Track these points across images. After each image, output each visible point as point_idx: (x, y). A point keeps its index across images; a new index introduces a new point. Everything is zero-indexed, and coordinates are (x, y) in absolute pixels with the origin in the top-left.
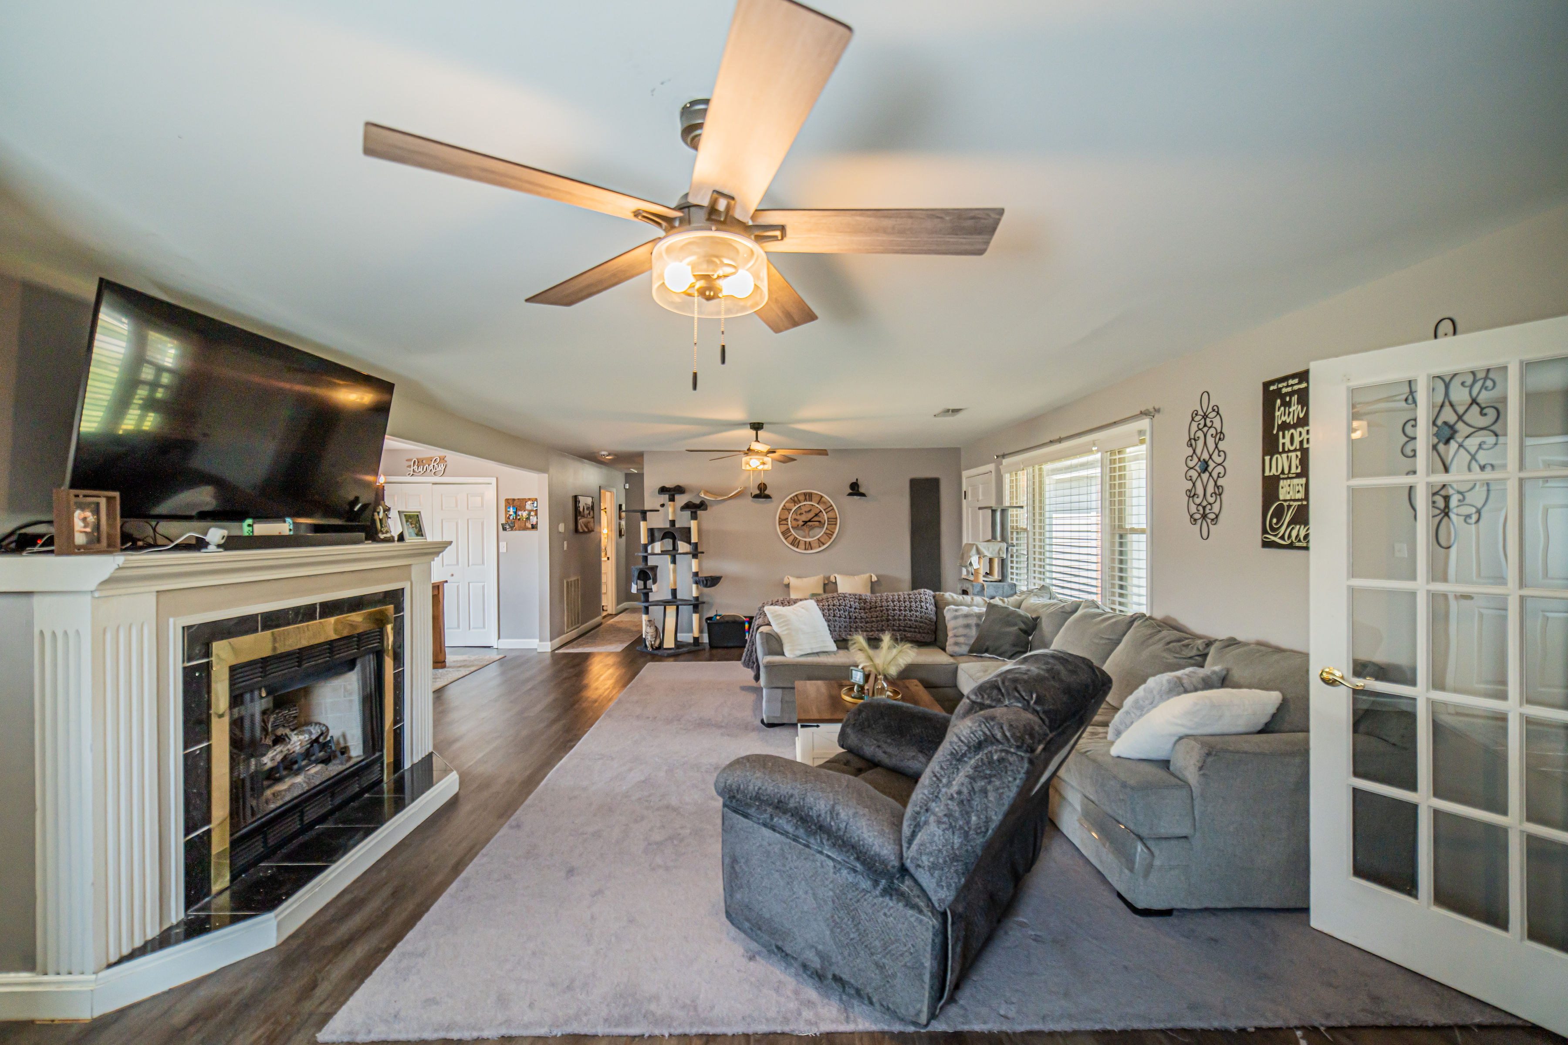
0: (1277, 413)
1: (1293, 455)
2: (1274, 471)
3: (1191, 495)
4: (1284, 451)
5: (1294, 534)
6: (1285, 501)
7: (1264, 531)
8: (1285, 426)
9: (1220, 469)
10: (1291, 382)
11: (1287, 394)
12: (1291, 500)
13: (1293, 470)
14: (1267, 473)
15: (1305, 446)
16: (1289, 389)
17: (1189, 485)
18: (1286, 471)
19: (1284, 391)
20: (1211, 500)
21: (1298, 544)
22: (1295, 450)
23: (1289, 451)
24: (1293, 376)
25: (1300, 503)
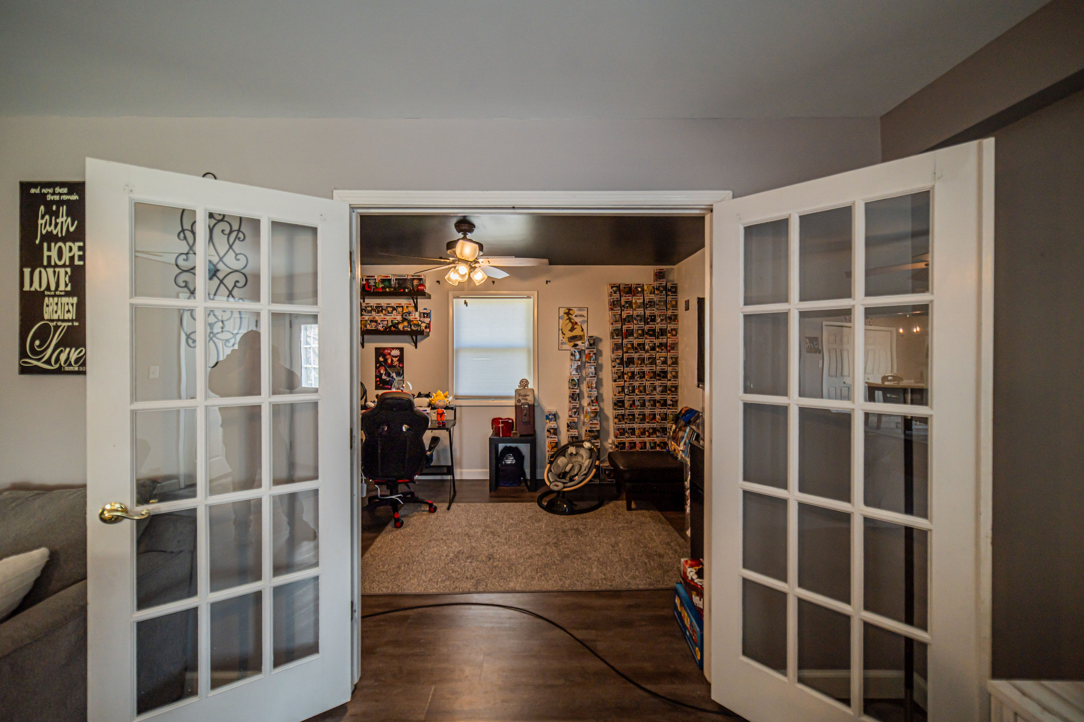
0: (40, 221)
1: (62, 271)
2: (36, 286)
4: (49, 265)
5: (63, 357)
6: (52, 321)
7: (23, 354)
8: (50, 238)
10: (58, 190)
11: (53, 202)
12: (59, 320)
13: (62, 287)
14: (27, 288)
15: (77, 262)
16: (57, 198)
18: (53, 287)
19: (49, 197)
21: (67, 369)
22: (64, 266)
23: (56, 266)
24: (62, 185)
25: (70, 324)
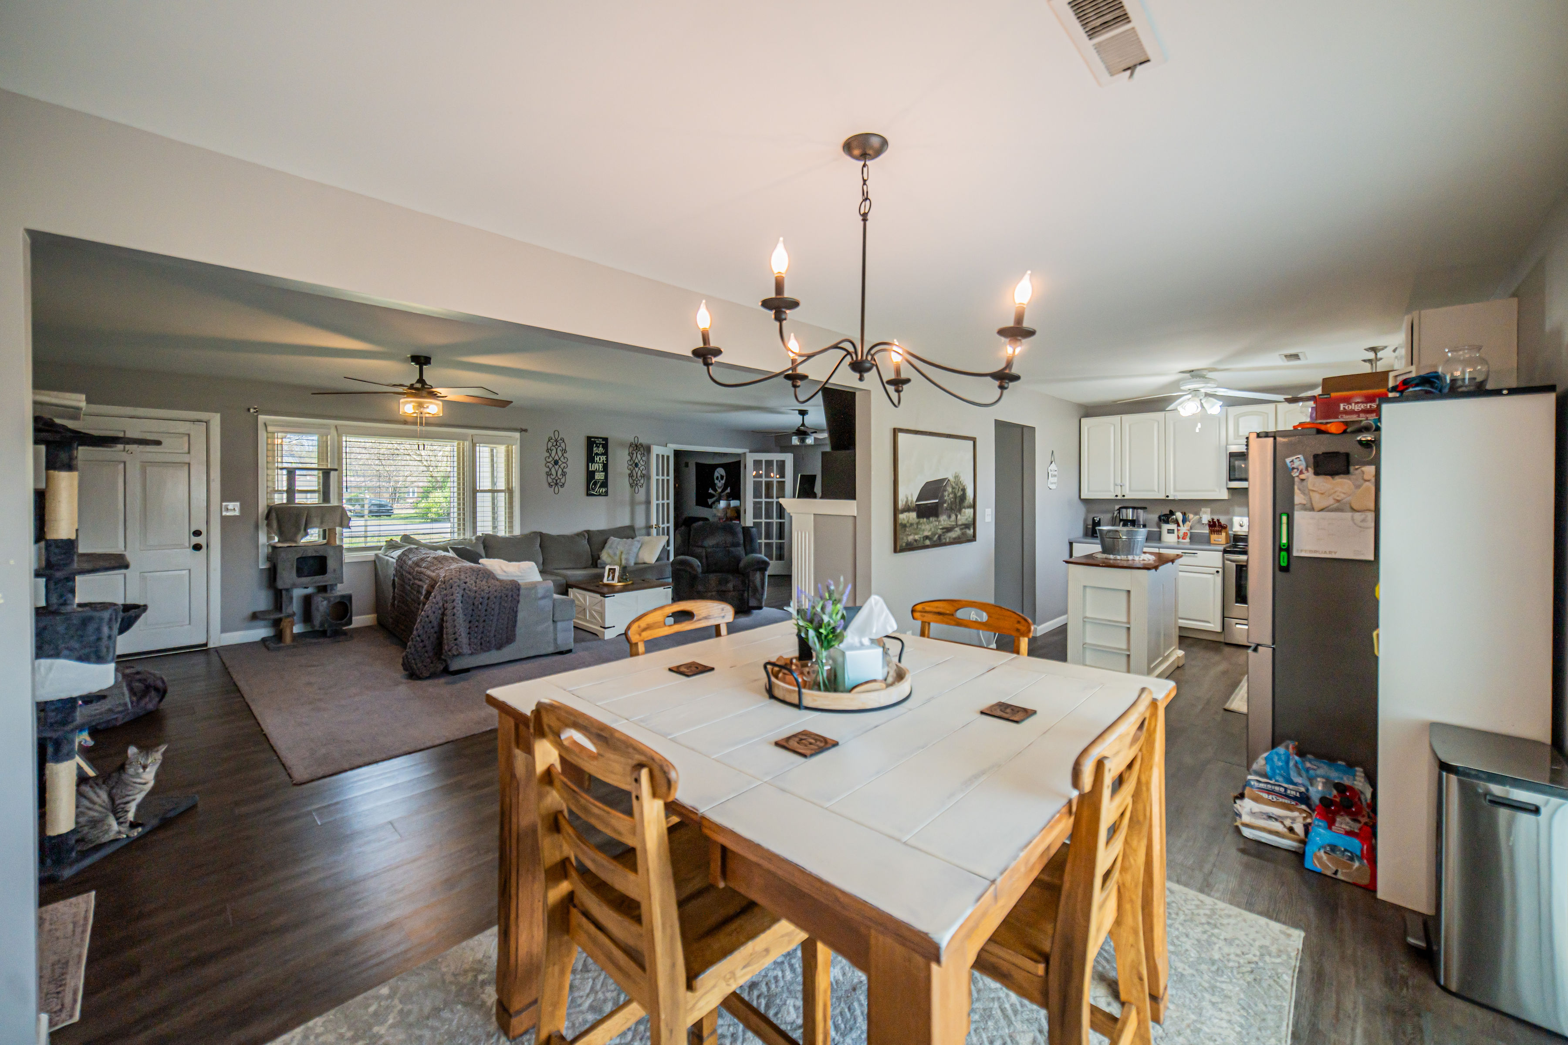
0: (594, 449)
2: (592, 469)
3: (549, 474)
5: (601, 491)
7: (588, 490)
8: (597, 454)
9: (565, 465)
10: (599, 439)
12: (600, 480)
13: (601, 470)
15: (605, 462)
17: (548, 470)
18: (598, 470)
19: (597, 442)
20: (561, 477)
21: (602, 494)
23: (599, 463)
24: (601, 438)
25: (603, 481)
